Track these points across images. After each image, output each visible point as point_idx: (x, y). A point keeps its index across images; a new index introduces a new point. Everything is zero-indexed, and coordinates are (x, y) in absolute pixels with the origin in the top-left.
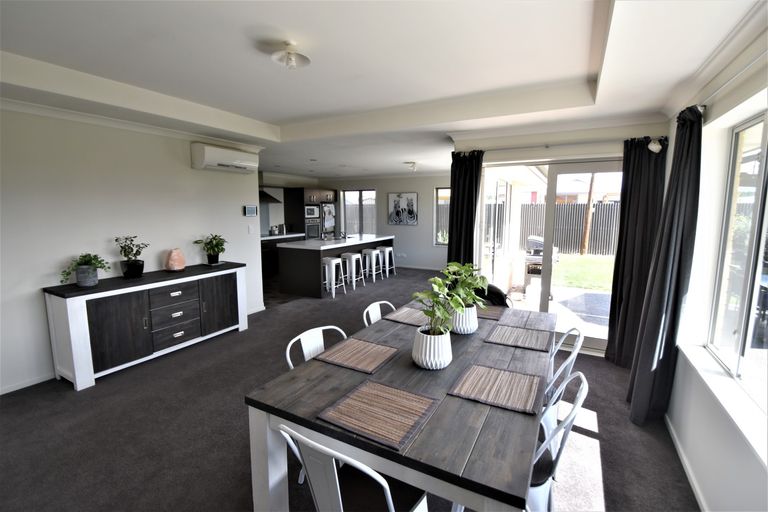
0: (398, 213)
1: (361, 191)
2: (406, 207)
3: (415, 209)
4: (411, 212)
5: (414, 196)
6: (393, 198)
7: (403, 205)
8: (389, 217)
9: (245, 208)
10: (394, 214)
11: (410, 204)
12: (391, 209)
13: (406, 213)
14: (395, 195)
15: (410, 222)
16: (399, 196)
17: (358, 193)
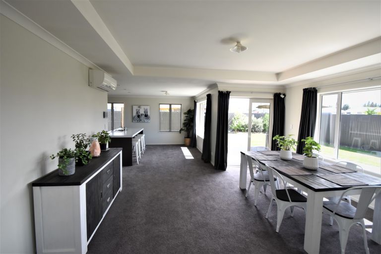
0: (139, 116)
1: (112, 104)
2: (144, 113)
3: (149, 114)
4: (146, 116)
5: (148, 108)
6: (135, 108)
7: (142, 112)
8: (133, 118)
9: (104, 113)
10: (136, 117)
11: (146, 111)
12: (135, 114)
13: (143, 116)
14: (137, 106)
15: (146, 121)
16: (139, 107)
17: (111, 104)
